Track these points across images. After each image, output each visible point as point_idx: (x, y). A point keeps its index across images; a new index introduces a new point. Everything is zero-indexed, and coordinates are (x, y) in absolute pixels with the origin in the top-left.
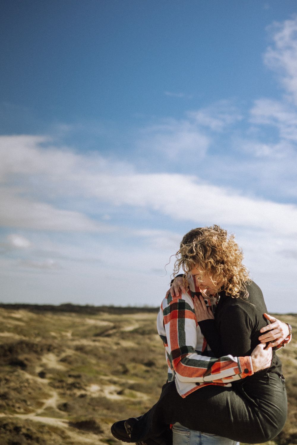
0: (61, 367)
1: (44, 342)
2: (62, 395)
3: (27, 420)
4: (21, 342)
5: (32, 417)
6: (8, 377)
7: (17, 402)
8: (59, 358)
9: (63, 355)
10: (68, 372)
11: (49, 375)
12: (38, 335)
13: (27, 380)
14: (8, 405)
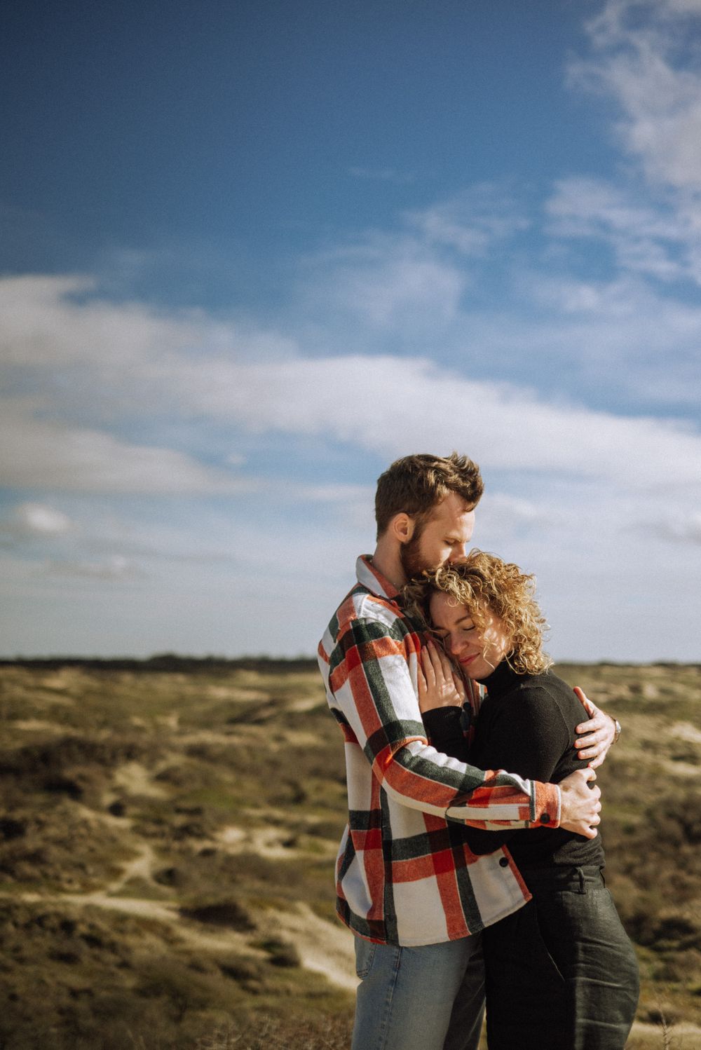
0: (157, 792)
1: (118, 738)
2: (163, 852)
3: (88, 908)
4: (68, 742)
5: (99, 899)
6: (42, 816)
7: (64, 868)
8: (153, 774)
9: (162, 766)
10: (172, 802)
11: (132, 810)
12: (104, 724)
13: (85, 823)
14: (45, 876)
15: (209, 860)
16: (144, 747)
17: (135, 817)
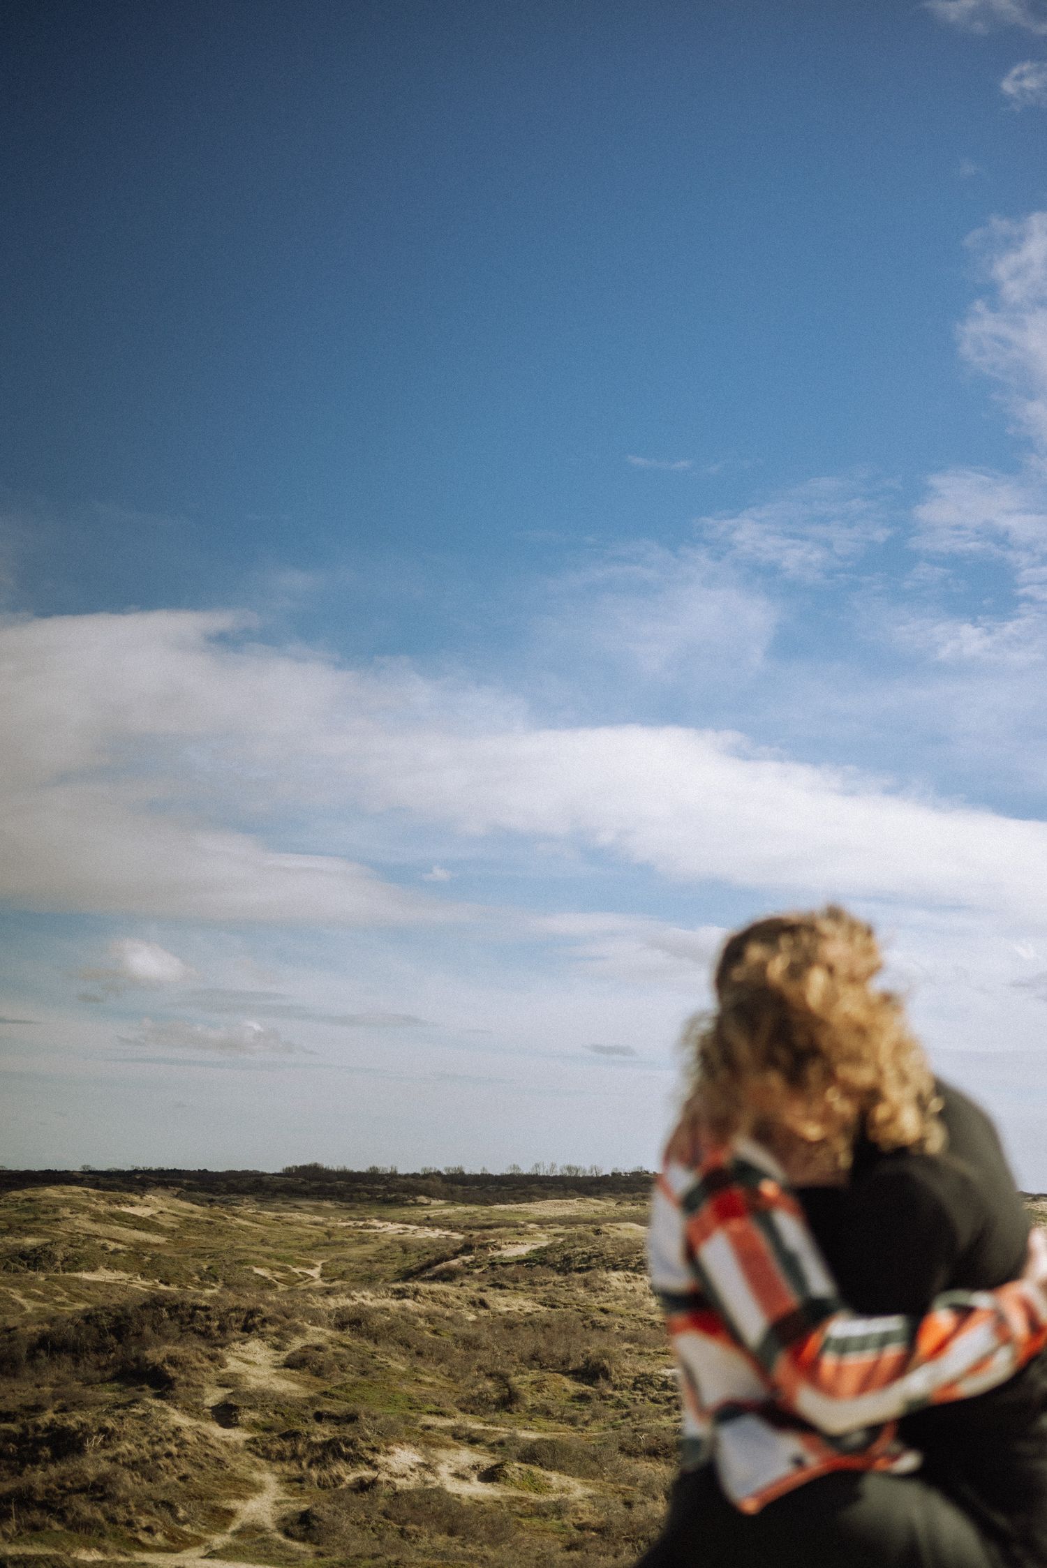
0: (288, 1386)
1: (231, 1299)
2: (295, 1483)
5: (192, 1560)
6: (109, 1424)
7: (141, 1509)
8: (284, 1355)
9: (297, 1343)
10: (312, 1401)
11: (248, 1416)
12: (210, 1276)
13: (176, 1433)
14: (112, 1520)
15: (366, 1497)
16: (269, 1312)
17: (255, 1425)
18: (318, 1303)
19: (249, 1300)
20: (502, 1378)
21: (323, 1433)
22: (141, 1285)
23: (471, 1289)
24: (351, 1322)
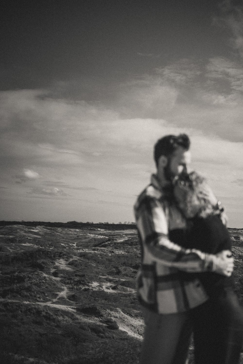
0: (69, 269)
1: (56, 250)
2: (71, 289)
3: (45, 306)
4: (39, 250)
5: (49, 304)
6: (30, 276)
7: (37, 293)
8: (68, 262)
9: (71, 260)
10: (75, 272)
12: (51, 245)
14: (31, 295)
15: (87, 292)
16: (65, 253)
17: (62, 277)
18: (76, 251)
19: (60, 250)
20: (117, 268)
21: (77, 279)
22: (36, 246)
23: (110, 249)
24: (83, 255)
